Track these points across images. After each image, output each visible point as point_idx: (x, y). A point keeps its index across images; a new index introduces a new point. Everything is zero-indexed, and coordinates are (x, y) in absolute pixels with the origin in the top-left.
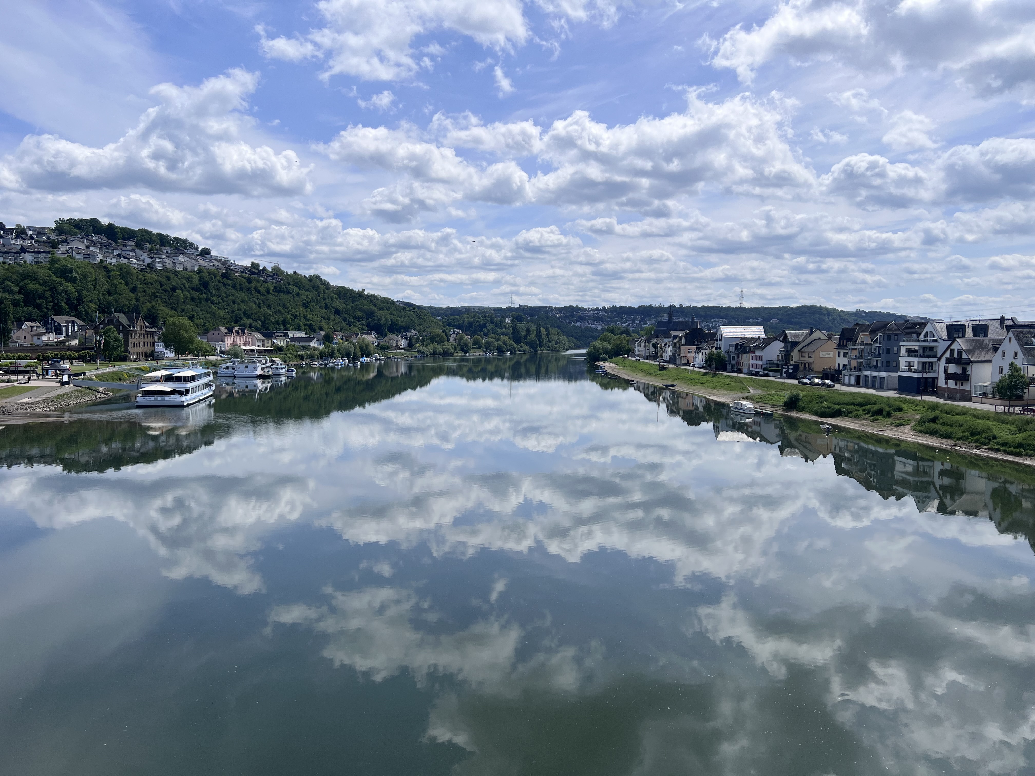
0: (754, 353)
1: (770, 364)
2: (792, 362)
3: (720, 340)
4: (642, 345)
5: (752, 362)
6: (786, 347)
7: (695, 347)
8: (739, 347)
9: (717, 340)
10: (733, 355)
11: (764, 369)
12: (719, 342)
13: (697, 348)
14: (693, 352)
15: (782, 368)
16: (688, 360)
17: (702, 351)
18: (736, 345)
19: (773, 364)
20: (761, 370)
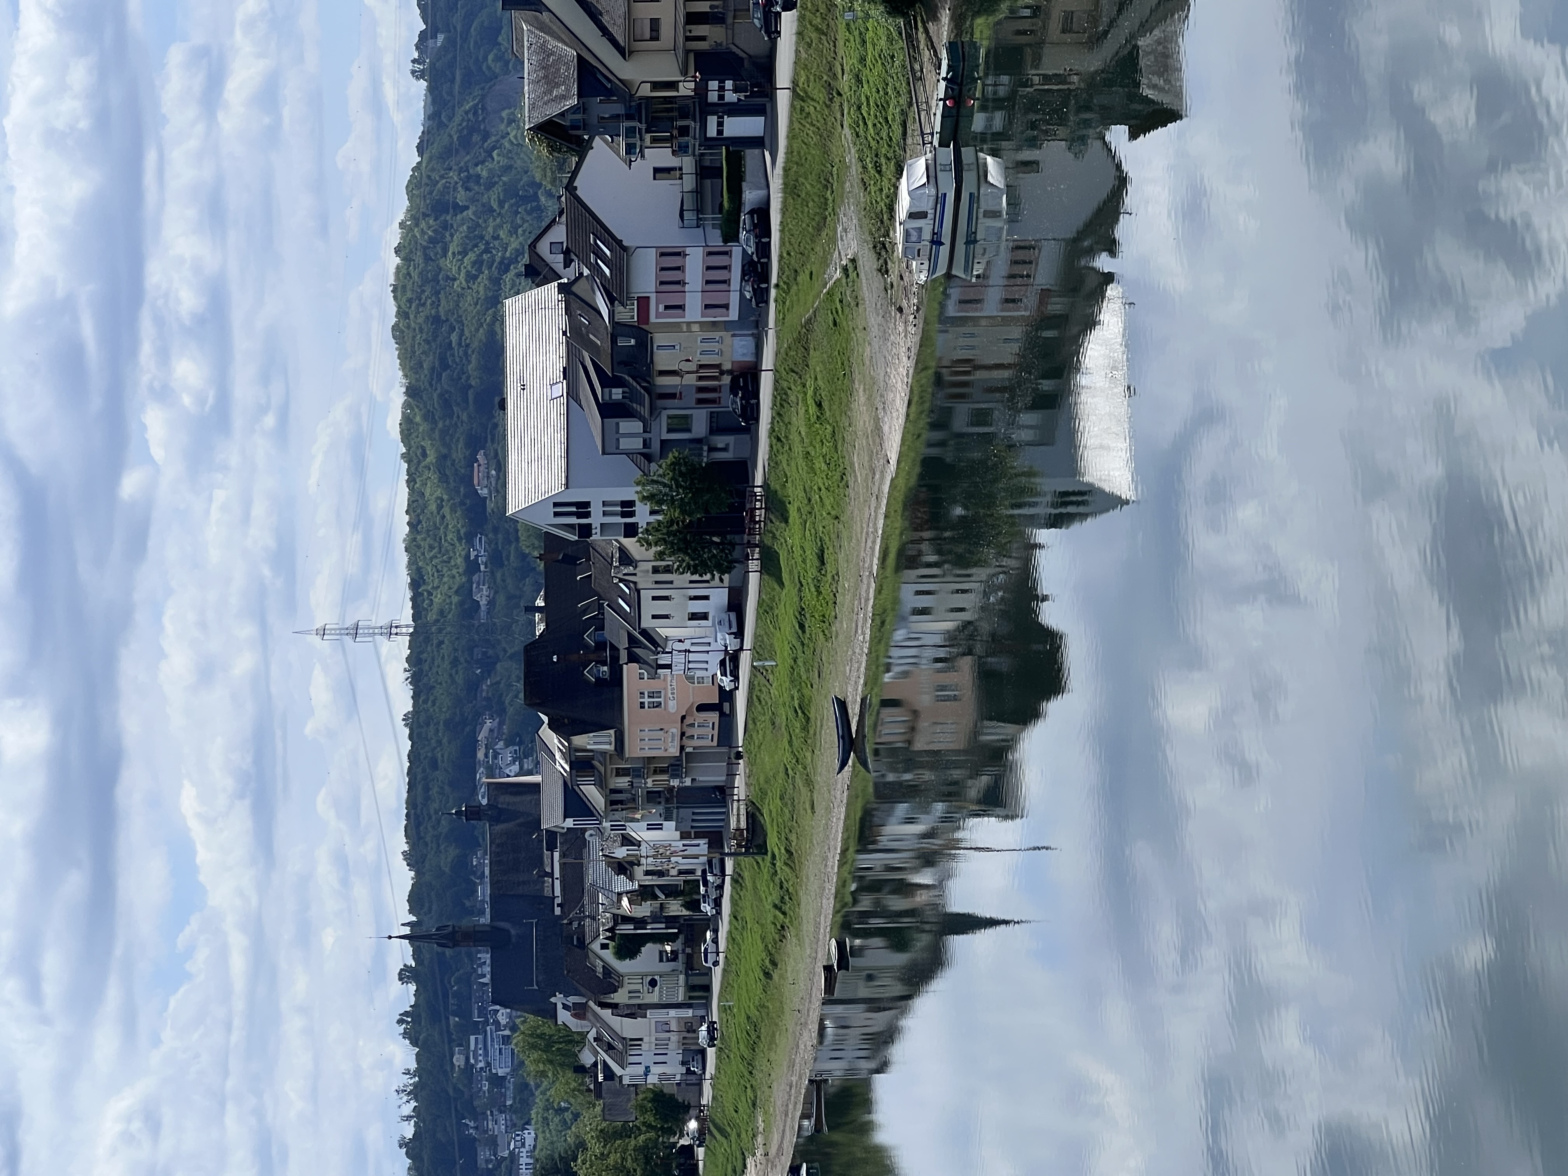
0: (644, 302)
1: (699, 210)
2: (686, 89)
3: (582, 510)
4: (628, 1027)
5: (694, 311)
6: (609, 126)
7: (630, 671)
8: (617, 394)
9: (585, 531)
10: (661, 431)
11: (730, 236)
12: (596, 519)
13: (633, 658)
14: (655, 685)
15: (720, 140)
16: (702, 708)
17: (647, 622)
18: (608, 410)
19: (698, 192)
20: (737, 252)
